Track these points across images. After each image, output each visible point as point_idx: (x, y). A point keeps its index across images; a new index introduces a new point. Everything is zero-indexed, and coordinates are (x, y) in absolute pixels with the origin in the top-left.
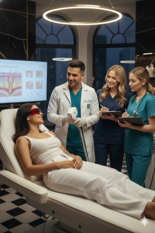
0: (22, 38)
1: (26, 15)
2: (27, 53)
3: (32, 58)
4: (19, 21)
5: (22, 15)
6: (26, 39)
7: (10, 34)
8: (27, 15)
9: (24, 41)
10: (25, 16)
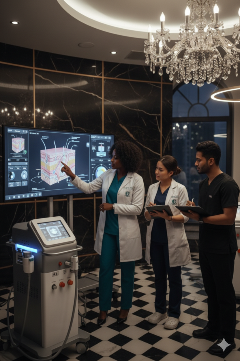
0: (154, 114)
1: (159, 85)
2: (161, 131)
3: (167, 138)
4: (151, 93)
5: (155, 86)
6: (159, 115)
7: (140, 109)
8: (162, 85)
9: (157, 116)
10: (160, 87)
